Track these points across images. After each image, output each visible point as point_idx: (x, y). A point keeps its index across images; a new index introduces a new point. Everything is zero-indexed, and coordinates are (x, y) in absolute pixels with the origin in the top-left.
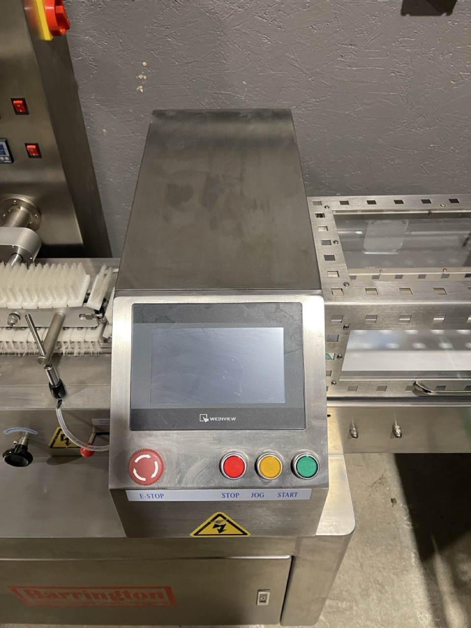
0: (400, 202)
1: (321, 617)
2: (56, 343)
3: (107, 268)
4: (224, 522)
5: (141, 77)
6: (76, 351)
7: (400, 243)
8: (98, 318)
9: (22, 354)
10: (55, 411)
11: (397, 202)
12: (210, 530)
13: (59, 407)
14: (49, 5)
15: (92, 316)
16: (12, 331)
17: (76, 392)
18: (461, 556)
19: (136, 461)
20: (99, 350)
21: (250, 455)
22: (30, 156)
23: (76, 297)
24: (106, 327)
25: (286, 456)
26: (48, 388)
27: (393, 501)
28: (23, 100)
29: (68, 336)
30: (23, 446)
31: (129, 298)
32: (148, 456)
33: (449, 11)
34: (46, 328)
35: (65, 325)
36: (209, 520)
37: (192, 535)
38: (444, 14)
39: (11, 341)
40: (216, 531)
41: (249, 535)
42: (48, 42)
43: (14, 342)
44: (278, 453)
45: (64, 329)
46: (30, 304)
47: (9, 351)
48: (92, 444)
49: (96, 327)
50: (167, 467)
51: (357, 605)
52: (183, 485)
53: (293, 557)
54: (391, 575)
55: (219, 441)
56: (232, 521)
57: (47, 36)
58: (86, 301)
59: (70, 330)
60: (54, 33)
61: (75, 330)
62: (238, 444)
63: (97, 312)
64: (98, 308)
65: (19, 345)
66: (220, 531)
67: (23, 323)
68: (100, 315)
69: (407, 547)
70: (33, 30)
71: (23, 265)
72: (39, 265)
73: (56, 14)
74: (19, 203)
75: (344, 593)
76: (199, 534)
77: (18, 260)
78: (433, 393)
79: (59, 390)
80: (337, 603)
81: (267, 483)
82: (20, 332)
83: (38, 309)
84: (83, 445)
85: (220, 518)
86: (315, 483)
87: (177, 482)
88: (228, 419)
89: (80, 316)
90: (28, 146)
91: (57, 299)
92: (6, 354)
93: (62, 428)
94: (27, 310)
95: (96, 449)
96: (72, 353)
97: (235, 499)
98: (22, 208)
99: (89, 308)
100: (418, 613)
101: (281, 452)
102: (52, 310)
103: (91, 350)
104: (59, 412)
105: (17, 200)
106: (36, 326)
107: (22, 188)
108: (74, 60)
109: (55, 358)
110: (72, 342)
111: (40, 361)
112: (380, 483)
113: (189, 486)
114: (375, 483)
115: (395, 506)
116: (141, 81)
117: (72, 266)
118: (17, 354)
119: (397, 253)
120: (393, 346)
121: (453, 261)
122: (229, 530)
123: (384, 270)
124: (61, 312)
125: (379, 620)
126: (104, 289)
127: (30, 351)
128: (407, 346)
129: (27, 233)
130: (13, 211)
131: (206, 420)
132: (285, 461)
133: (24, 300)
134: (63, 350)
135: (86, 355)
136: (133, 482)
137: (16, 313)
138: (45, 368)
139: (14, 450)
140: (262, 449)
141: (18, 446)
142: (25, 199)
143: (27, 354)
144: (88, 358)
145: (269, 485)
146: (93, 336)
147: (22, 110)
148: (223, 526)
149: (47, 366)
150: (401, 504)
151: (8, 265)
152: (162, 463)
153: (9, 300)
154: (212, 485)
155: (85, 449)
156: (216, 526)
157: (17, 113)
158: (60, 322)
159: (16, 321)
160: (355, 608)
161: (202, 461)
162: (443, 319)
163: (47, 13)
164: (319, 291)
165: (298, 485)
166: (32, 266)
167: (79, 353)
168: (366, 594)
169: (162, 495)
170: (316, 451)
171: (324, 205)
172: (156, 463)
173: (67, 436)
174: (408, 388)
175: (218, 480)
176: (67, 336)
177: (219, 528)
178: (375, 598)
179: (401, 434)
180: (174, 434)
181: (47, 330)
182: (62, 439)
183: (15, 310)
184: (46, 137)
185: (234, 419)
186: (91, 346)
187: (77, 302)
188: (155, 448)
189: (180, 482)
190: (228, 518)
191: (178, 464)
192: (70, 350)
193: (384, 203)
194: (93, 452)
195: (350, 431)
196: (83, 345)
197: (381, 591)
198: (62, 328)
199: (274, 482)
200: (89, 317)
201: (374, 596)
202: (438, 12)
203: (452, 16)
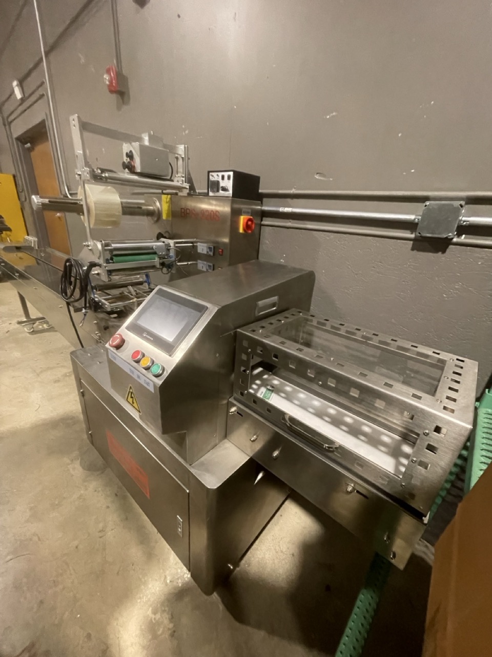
4: (133, 395)
28: (222, 250)
42: (241, 233)
53: (189, 494)
55: (141, 344)
57: (241, 231)
73: (248, 224)
85: (131, 390)
97: (133, 375)
131: (145, 335)
147: (221, 254)
148: (133, 398)
154: (128, 362)
157: (219, 254)
163: (244, 223)
172: (118, 340)
175: (131, 360)
185: (152, 339)
189: (122, 354)
190: (134, 392)
202: (436, 251)
203: (445, 255)
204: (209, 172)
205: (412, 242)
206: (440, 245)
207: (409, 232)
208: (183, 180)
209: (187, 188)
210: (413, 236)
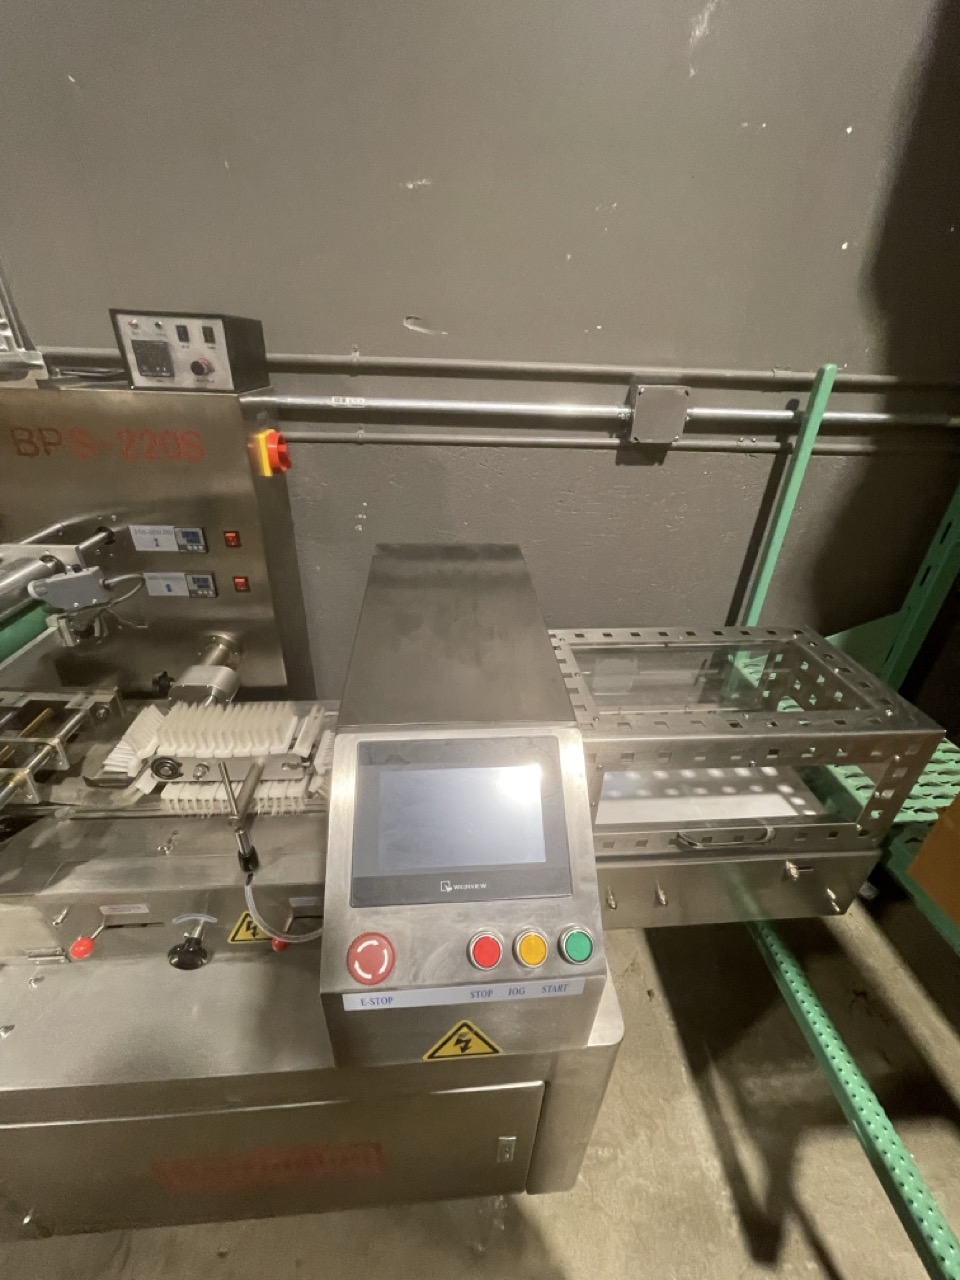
0: (636, 635)
1: (580, 1177)
2: (251, 800)
3: (319, 711)
4: (471, 1036)
5: (360, 516)
6: (274, 810)
7: (629, 681)
8: (305, 767)
9: (206, 816)
10: (243, 889)
11: (634, 634)
12: (451, 1050)
13: (248, 884)
14: (273, 442)
15: (298, 766)
16: (197, 787)
17: (271, 863)
18: (742, 1067)
19: (360, 949)
20: (302, 807)
21: (506, 935)
22: (237, 590)
23: (281, 742)
24: (313, 779)
25: (551, 934)
26: (237, 859)
27: (650, 993)
28: (237, 533)
29: (266, 791)
30: (196, 939)
31: (353, 736)
32: (375, 943)
33: (661, 462)
34: (239, 782)
35: (263, 778)
36: (450, 1033)
37: (425, 1058)
38: (656, 465)
39: (194, 799)
40: (457, 1050)
41: (502, 1053)
42: (267, 478)
43: (198, 801)
44: (540, 930)
45: (262, 782)
46: (223, 752)
47: (190, 812)
48: (288, 932)
49: (301, 780)
50: (399, 957)
51: (623, 1152)
52: (419, 982)
53: (547, 1084)
54: (661, 1101)
55: (465, 917)
56: (481, 1034)
57: (267, 472)
58: (291, 747)
59: (269, 784)
60: (276, 470)
61: (275, 783)
62: (489, 920)
63: (304, 760)
64: (306, 755)
65: (204, 804)
66: (463, 1049)
67: (211, 776)
68: (307, 764)
69: (674, 1057)
70: (255, 466)
71: (219, 706)
72: (239, 706)
73: (279, 453)
74: (217, 641)
75: (605, 1134)
76: (437, 1055)
77: (212, 701)
78: (699, 846)
79: (249, 861)
80: (597, 1151)
81: (529, 973)
82: (206, 787)
83: (233, 759)
84: (276, 934)
85: (465, 1030)
86: (590, 970)
87: (411, 978)
88: (477, 886)
89: (283, 765)
90: (237, 580)
91: (257, 744)
92: (187, 816)
93: (251, 913)
94: (219, 759)
95: (293, 939)
96: (269, 813)
97: (487, 999)
98: (221, 646)
99: (295, 756)
100: (703, 1160)
101: (544, 928)
102: (250, 758)
103: (293, 808)
104: (248, 889)
105: (216, 637)
106: (231, 779)
107: (224, 625)
108: (292, 499)
109: (248, 819)
110: (270, 799)
111: (230, 823)
112: (633, 970)
113: (428, 983)
114: (627, 971)
115: (653, 1000)
116: (359, 521)
117: (278, 707)
118: (200, 815)
119: (628, 694)
120: (643, 793)
121: (690, 699)
122: (477, 1047)
123: (624, 707)
124: (260, 762)
125: (655, 1175)
126: (314, 731)
127: (217, 812)
128: (659, 791)
129: (224, 672)
130: (210, 650)
131: (449, 889)
132: (551, 941)
133: (217, 747)
134: (259, 809)
135: (287, 815)
136: (352, 980)
137: (205, 763)
138: (236, 831)
139: (183, 946)
140: (519, 925)
141: (189, 940)
142: (225, 636)
143: (213, 815)
144: (289, 818)
145: (532, 976)
146: (296, 790)
147: (236, 543)
148: (468, 1042)
149: (239, 829)
150: (659, 997)
151: (201, 707)
152: (393, 951)
153: (198, 747)
154: (457, 981)
155: (278, 939)
156: (458, 1042)
157: (229, 545)
158: (258, 774)
159: (204, 773)
160: (621, 1156)
161: (444, 946)
162: (704, 758)
163: (270, 451)
164: (572, 723)
165: (567, 973)
166: (229, 707)
167: (278, 813)
168: (632, 1135)
169: (389, 1000)
170: (587, 924)
171: (559, 637)
172: (385, 952)
173: (256, 922)
174: (672, 842)
175: (467, 973)
176: (263, 792)
177: (463, 1045)
178: (644, 1138)
179: (666, 901)
180: (407, 911)
181: (241, 785)
182: (248, 928)
183: (204, 760)
184: (258, 572)
185: (484, 886)
186: (293, 803)
187: (280, 748)
188: (382, 931)
189: (416, 977)
190: (476, 1028)
191: (413, 952)
192: (266, 809)
193: (621, 636)
194: (289, 944)
195: (607, 900)
196: (283, 802)
197: (649, 1127)
198: (260, 781)
199: (538, 971)
200: (293, 767)
201: (643, 1136)
202: (650, 462)
203: (664, 466)
204: (114, 313)
205: (615, 452)
206: (655, 454)
207: (606, 434)
208: (7, 338)
209: (39, 367)
210: (616, 441)
